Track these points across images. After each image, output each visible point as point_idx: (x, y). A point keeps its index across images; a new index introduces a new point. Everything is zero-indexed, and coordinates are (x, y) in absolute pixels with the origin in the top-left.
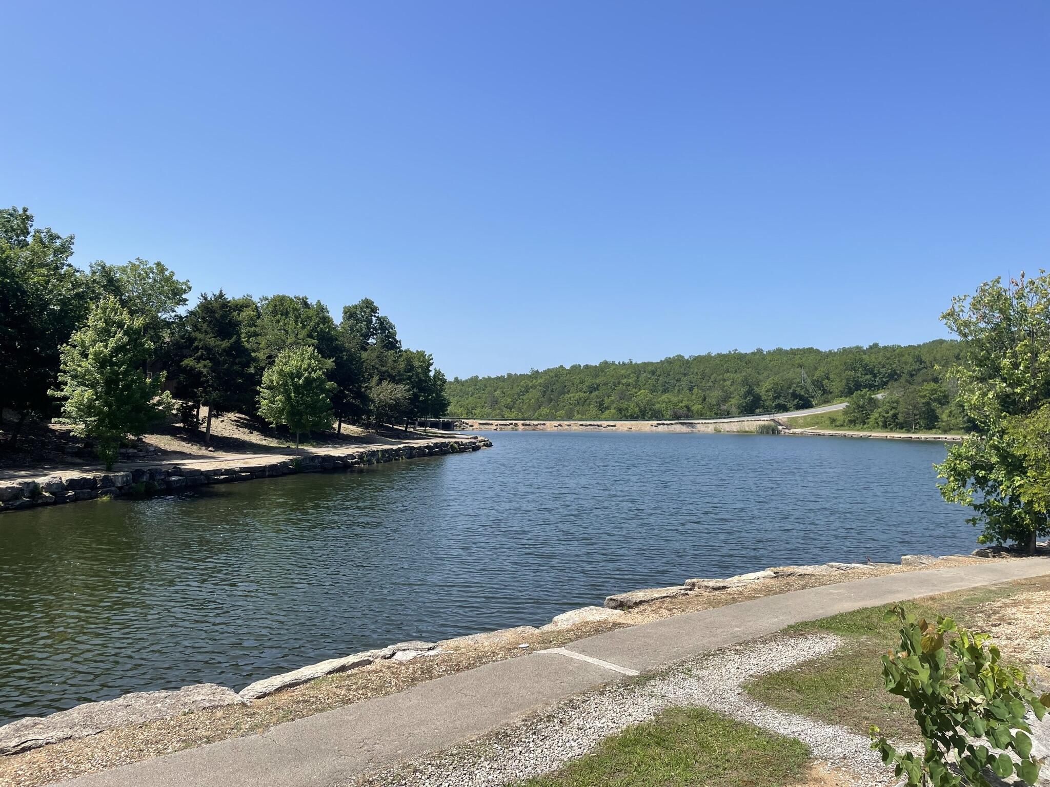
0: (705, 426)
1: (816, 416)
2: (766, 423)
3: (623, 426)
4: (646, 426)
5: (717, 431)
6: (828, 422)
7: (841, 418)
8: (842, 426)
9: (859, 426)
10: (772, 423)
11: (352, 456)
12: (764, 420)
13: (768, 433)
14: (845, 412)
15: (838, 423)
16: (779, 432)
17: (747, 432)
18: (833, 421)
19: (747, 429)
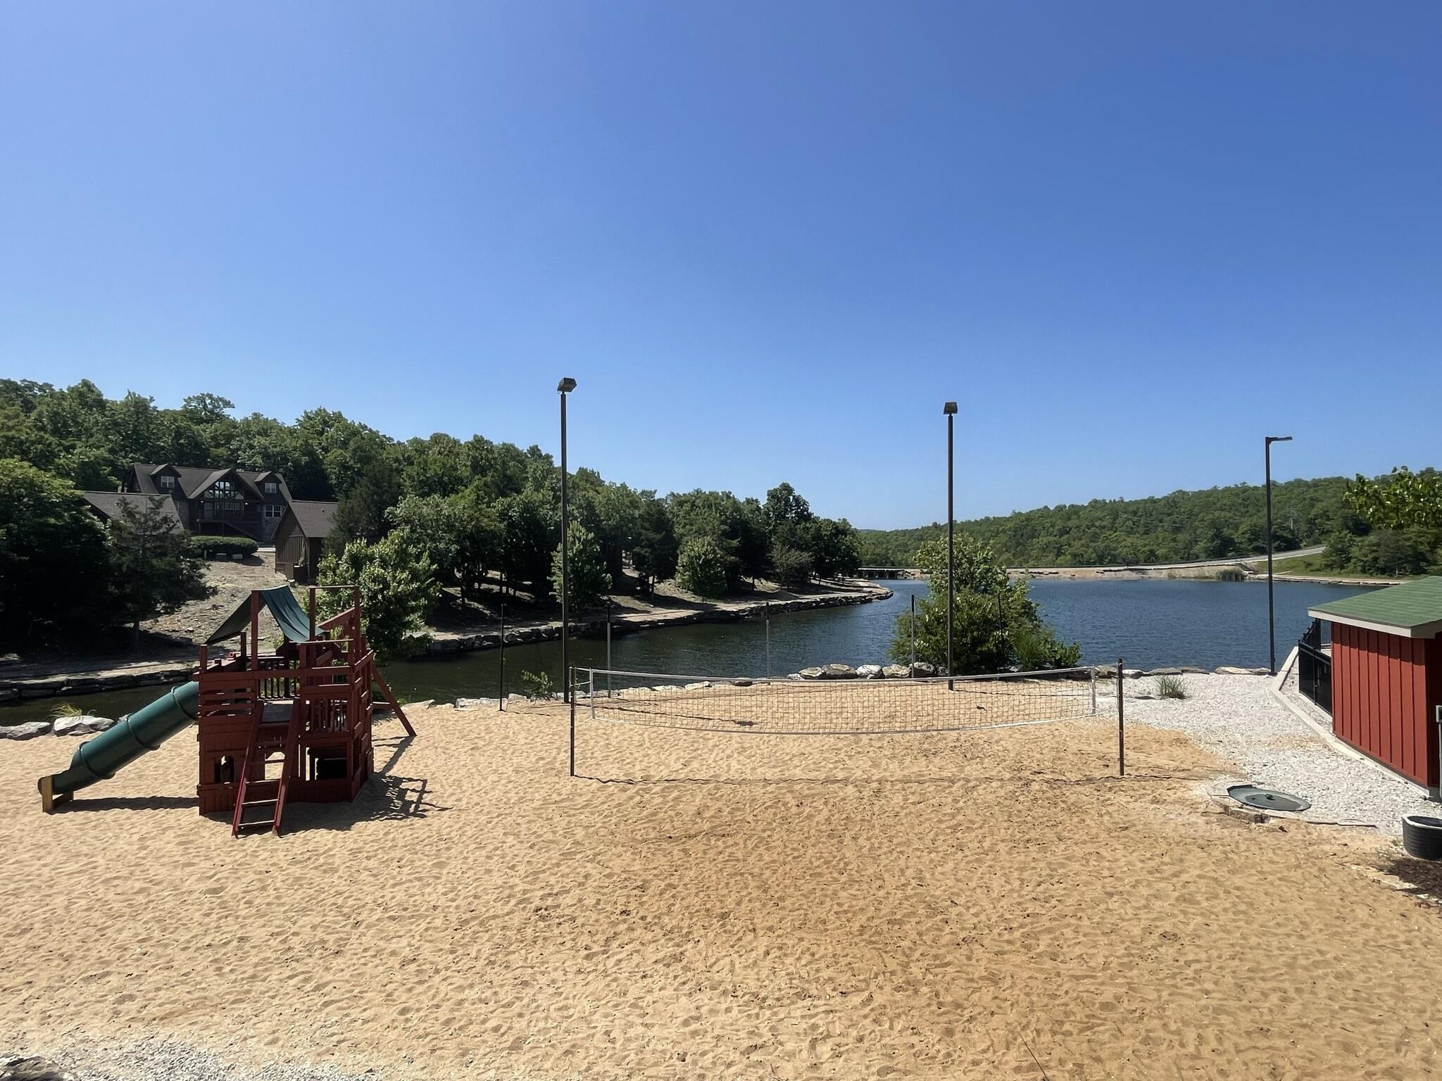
0: (1157, 573)
1: (1294, 559)
2: (1231, 568)
3: (1066, 573)
4: (1092, 573)
5: (1171, 577)
6: (1303, 567)
7: (1319, 562)
8: (1318, 570)
9: (1336, 571)
10: (1237, 568)
11: (744, 611)
12: (1228, 565)
13: (1230, 579)
14: (1324, 555)
15: (1313, 568)
16: (1243, 577)
17: (1207, 578)
18: (1308, 565)
19: (1207, 574)
